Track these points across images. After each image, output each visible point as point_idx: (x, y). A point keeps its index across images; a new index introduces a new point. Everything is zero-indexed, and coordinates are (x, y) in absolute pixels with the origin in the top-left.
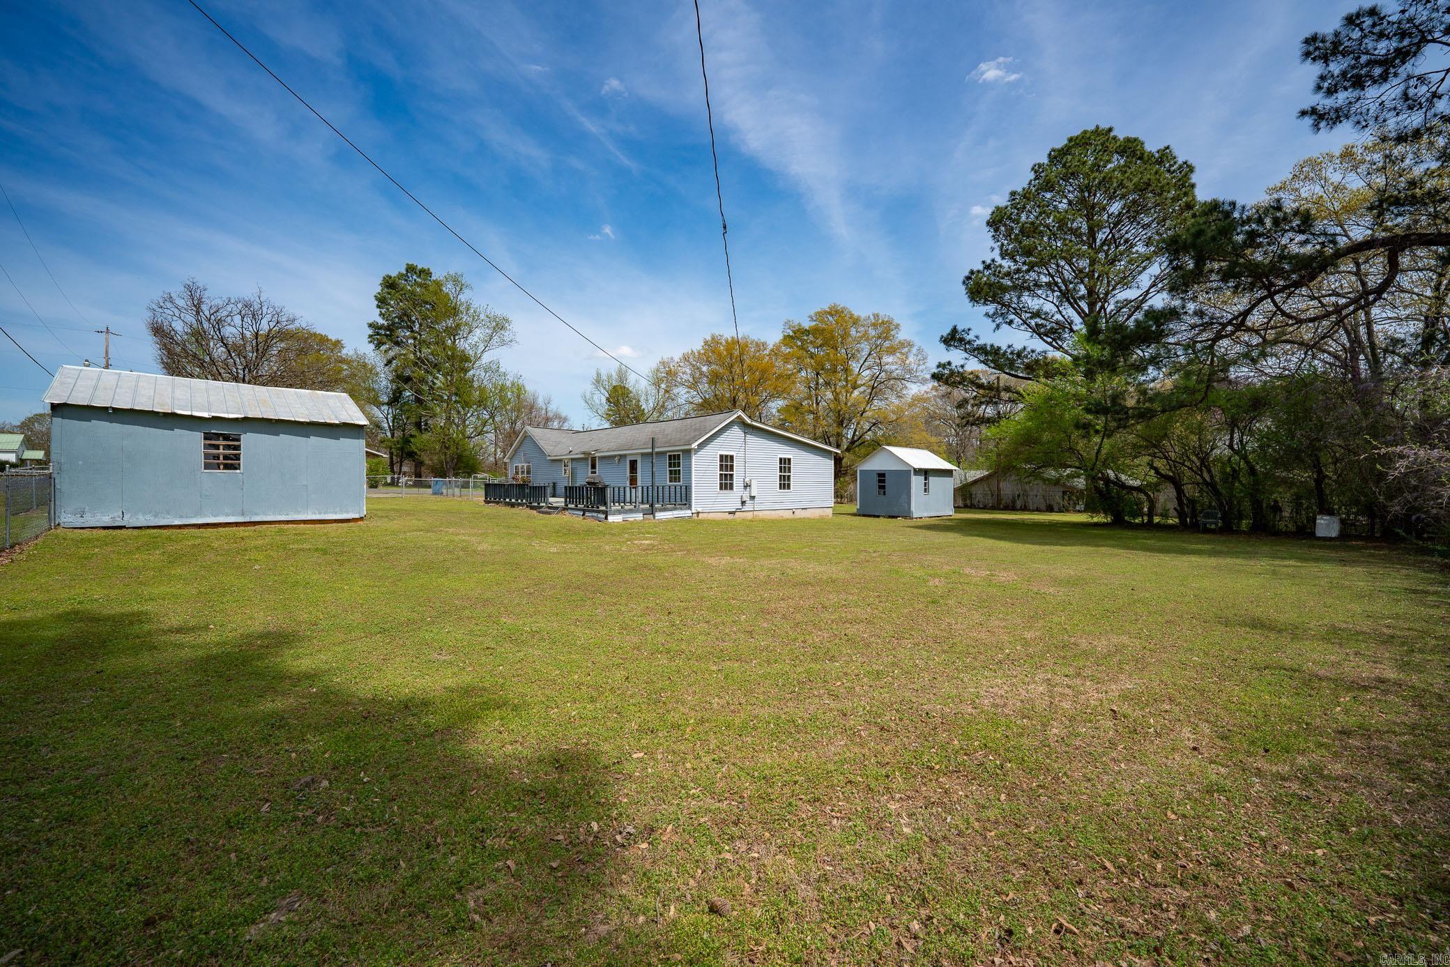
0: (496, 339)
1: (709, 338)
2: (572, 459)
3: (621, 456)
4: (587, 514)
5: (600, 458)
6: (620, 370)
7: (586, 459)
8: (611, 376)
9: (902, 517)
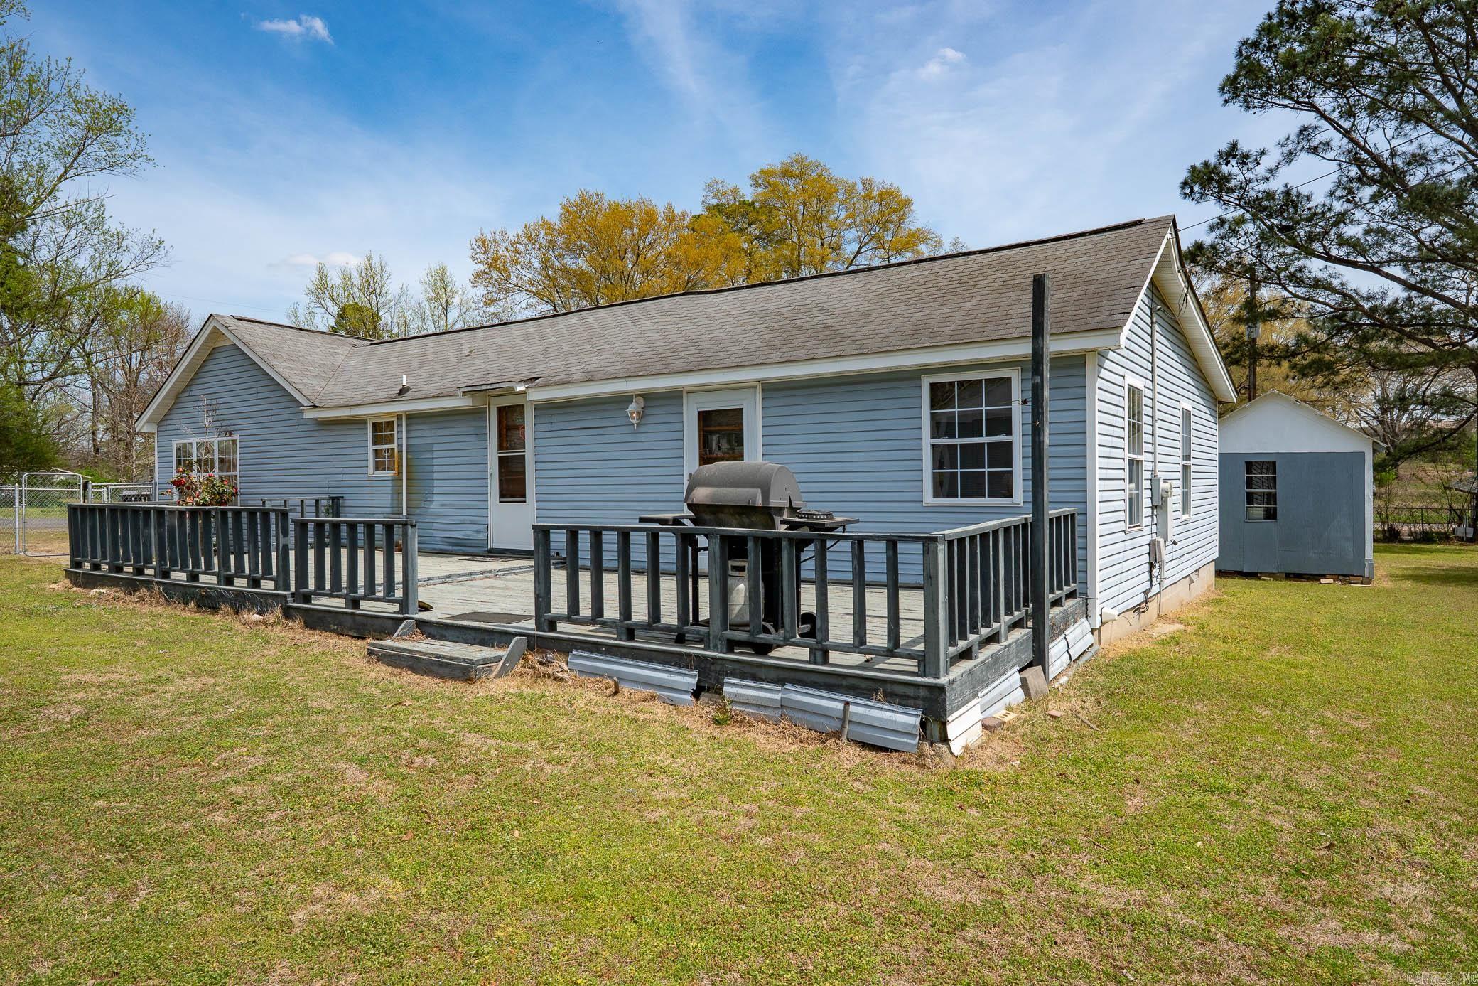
0: (94, 149)
1: (574, 198)
2: (411, 417)
3: (649, 398)
4: (734, 688)
5: (541, 409)
6: (369, 268)
7: (473, 415)
8: (350, 279)
9: (1336, 577)
